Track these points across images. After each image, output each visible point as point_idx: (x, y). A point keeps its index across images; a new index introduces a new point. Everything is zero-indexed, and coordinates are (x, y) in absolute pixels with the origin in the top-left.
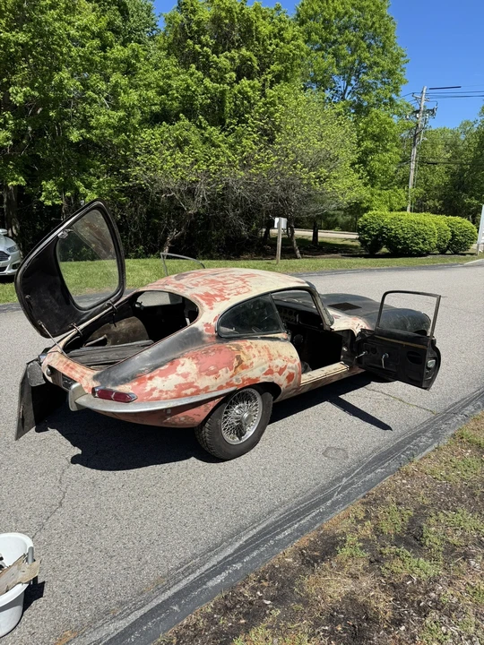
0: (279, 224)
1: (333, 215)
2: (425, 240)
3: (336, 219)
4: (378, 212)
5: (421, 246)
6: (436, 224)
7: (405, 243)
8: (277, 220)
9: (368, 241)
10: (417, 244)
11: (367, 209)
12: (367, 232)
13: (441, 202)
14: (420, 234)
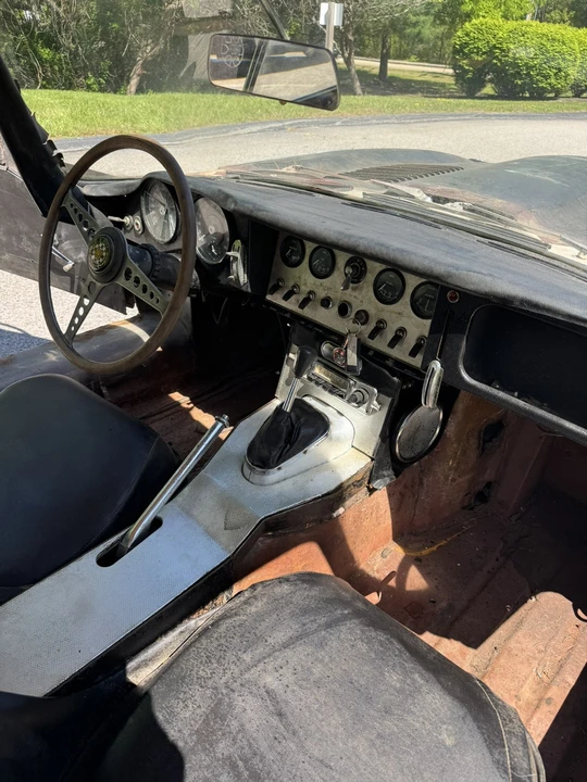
0: (328, 17)
1: (415, 24)
2: (560, 70)
3: (419, 33)
4: (488, 20)
5: (553, 81)
6: (580, 42)
7: (528, 74)
8: (324, 7)
9: (468, 71)
10: (547, 77)
11: (468, 16)
12: (466, 56)
13: (572, 13)
14: (553, 59)
